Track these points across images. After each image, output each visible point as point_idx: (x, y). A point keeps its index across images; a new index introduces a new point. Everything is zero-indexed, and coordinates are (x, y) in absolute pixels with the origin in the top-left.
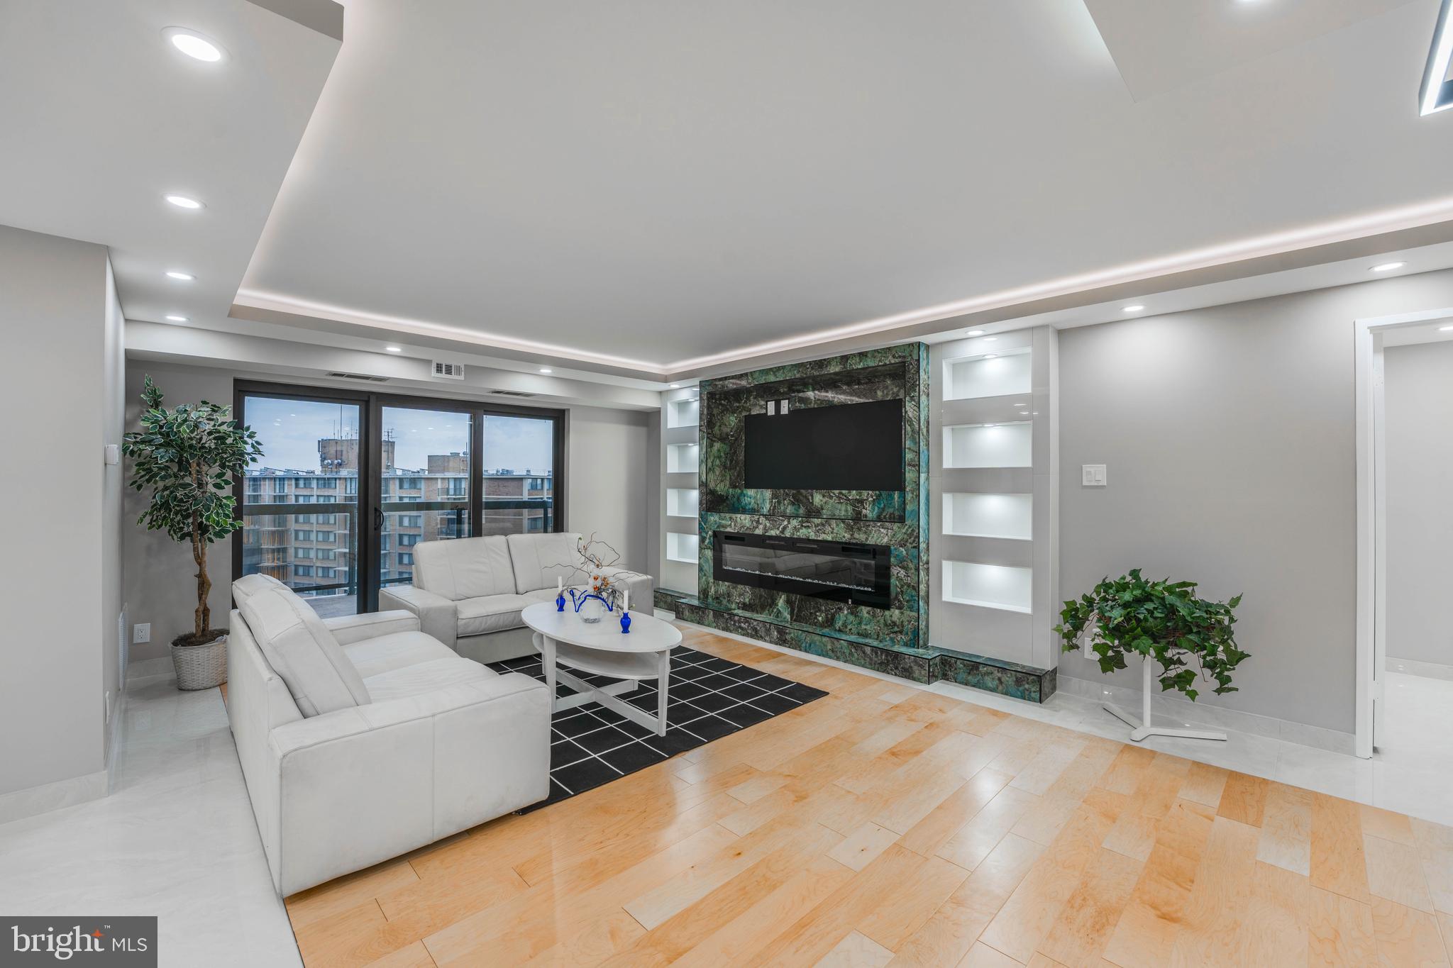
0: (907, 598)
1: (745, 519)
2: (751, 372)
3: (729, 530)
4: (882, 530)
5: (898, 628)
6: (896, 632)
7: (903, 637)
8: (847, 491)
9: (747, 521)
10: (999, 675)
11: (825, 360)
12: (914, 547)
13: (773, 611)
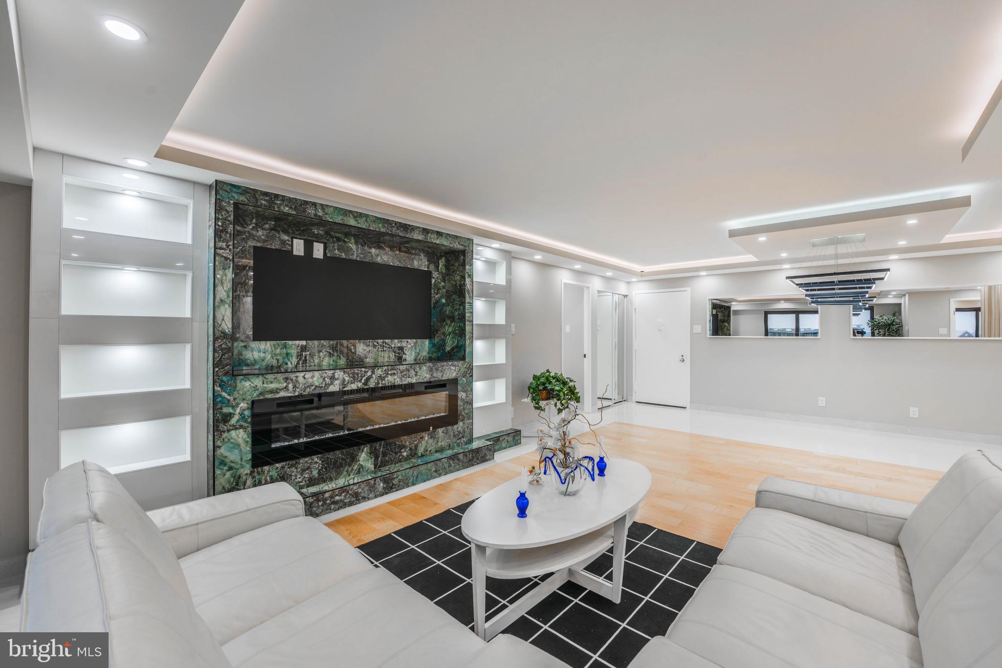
0: (467, 412)
1: (313, 377)
2: (322, 205)
3: (282, 394)
4: (452, 368)
5: (462, 434)
6: (460, 438)
7: (464, 439)
8: (390, 340)
9: (315, 379)
10: (507, 438)
11: (409, 225)
12: (471, 376)
13: (352, 469)
